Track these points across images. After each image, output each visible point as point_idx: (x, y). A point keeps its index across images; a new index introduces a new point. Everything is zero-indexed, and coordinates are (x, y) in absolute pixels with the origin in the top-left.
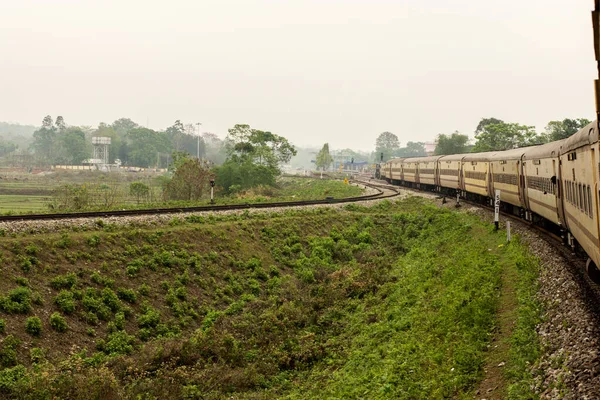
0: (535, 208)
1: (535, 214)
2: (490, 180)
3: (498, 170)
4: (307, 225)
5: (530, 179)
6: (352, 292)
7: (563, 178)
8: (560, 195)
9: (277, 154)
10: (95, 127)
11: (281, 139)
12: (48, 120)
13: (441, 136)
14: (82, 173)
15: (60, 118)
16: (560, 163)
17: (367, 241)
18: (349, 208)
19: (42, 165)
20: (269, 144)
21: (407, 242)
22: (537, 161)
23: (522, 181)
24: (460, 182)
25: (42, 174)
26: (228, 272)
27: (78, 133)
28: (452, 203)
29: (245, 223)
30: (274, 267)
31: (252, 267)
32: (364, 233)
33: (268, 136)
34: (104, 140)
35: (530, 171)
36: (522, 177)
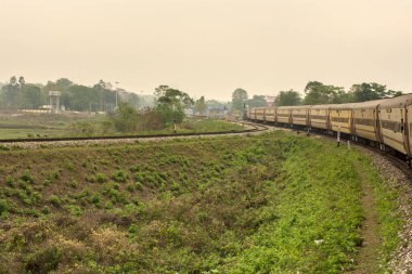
0: (387, 142)
1: (387, 146)
2: (352, 123)
3: (358, 115)
4: (232, 144)
5: (384, 122)
6: (264, 178)
7: (409, 122)
8: (406, 134)
9: (182, 104)
10: (45, 84)
11: (185, 94)
12: (13, 79)
13: (282, 93)
14: (42, 115)
15: (22, 78)
16: (407, 111)
17: (262, 153)
18: (248, 136)
19: (13, 110)
20: (178, 97)
21: (284, 155)
22: (389, 110)
23: (378, 123)
24: (328, 124)
25: (15, 115)
26: (202, 166)
27: (36, 88)
28: (303, 134)
29: (203, 142)
30: (222, 165)
31: (212, 165)
32: (260, 149)
33: (177, 92)
34: (57, 93)
35: (384, 116)
36: (378, 121)
